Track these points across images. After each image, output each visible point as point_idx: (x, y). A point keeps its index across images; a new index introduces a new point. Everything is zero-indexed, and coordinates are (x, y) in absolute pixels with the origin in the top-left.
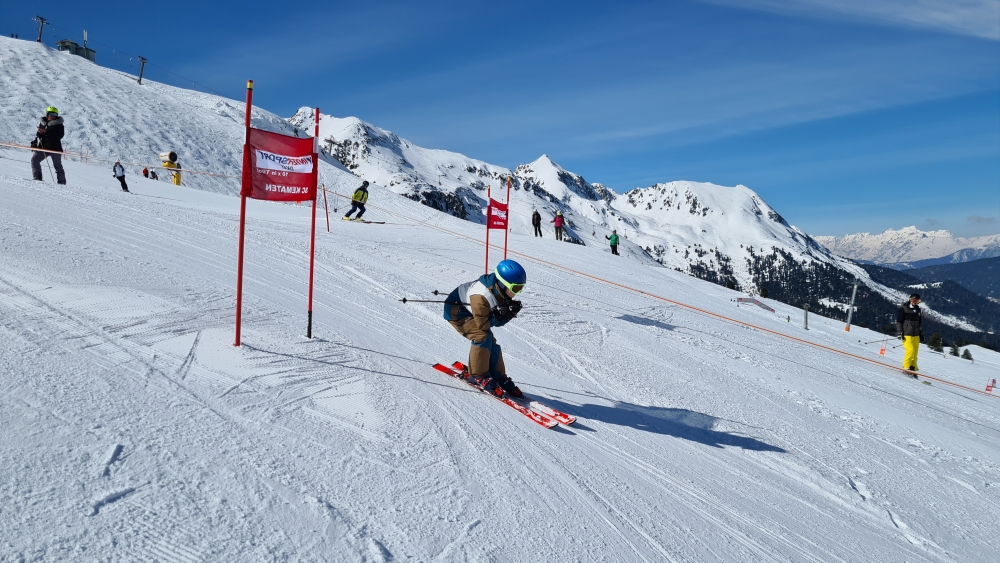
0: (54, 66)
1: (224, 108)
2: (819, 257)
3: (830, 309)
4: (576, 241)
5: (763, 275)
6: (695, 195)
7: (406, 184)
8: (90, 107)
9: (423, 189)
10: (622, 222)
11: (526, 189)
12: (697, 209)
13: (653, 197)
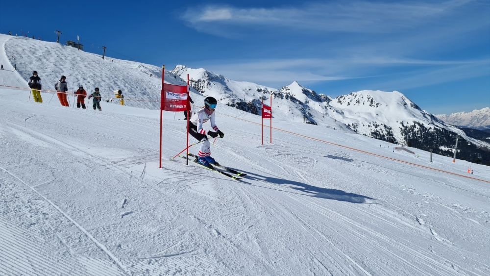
0: (65, 53)
1: (142, 68)
2: (438, 125)
3: (445, 151)
4: (313, 123)
5: (409, 136)
6: (372, 97)
7: (228, 99)
8: (82, 71)
9: (236, 101)
10: (335, 112)
11: (287, 98)
12: (373, 104)
13: (351, 99)
